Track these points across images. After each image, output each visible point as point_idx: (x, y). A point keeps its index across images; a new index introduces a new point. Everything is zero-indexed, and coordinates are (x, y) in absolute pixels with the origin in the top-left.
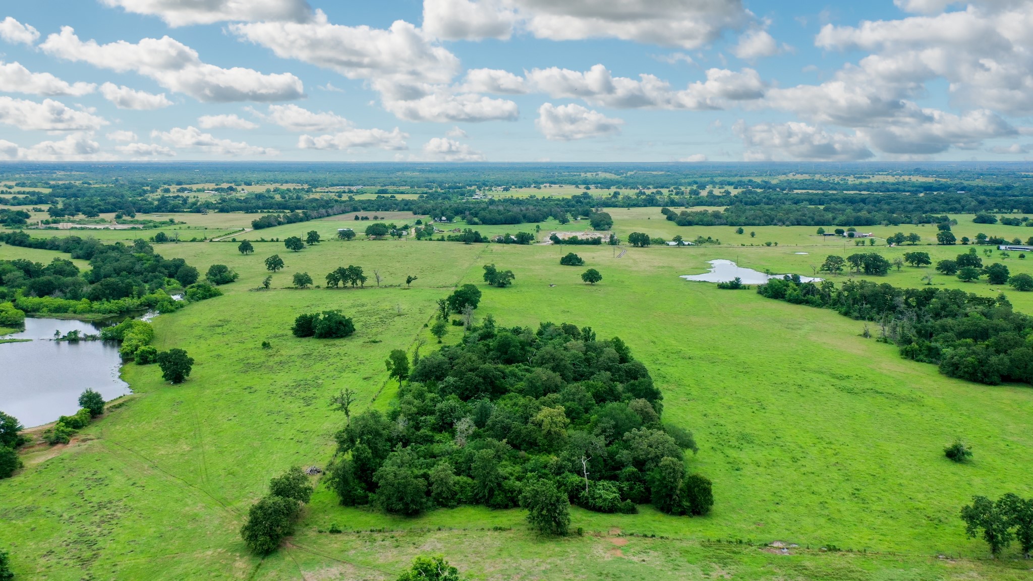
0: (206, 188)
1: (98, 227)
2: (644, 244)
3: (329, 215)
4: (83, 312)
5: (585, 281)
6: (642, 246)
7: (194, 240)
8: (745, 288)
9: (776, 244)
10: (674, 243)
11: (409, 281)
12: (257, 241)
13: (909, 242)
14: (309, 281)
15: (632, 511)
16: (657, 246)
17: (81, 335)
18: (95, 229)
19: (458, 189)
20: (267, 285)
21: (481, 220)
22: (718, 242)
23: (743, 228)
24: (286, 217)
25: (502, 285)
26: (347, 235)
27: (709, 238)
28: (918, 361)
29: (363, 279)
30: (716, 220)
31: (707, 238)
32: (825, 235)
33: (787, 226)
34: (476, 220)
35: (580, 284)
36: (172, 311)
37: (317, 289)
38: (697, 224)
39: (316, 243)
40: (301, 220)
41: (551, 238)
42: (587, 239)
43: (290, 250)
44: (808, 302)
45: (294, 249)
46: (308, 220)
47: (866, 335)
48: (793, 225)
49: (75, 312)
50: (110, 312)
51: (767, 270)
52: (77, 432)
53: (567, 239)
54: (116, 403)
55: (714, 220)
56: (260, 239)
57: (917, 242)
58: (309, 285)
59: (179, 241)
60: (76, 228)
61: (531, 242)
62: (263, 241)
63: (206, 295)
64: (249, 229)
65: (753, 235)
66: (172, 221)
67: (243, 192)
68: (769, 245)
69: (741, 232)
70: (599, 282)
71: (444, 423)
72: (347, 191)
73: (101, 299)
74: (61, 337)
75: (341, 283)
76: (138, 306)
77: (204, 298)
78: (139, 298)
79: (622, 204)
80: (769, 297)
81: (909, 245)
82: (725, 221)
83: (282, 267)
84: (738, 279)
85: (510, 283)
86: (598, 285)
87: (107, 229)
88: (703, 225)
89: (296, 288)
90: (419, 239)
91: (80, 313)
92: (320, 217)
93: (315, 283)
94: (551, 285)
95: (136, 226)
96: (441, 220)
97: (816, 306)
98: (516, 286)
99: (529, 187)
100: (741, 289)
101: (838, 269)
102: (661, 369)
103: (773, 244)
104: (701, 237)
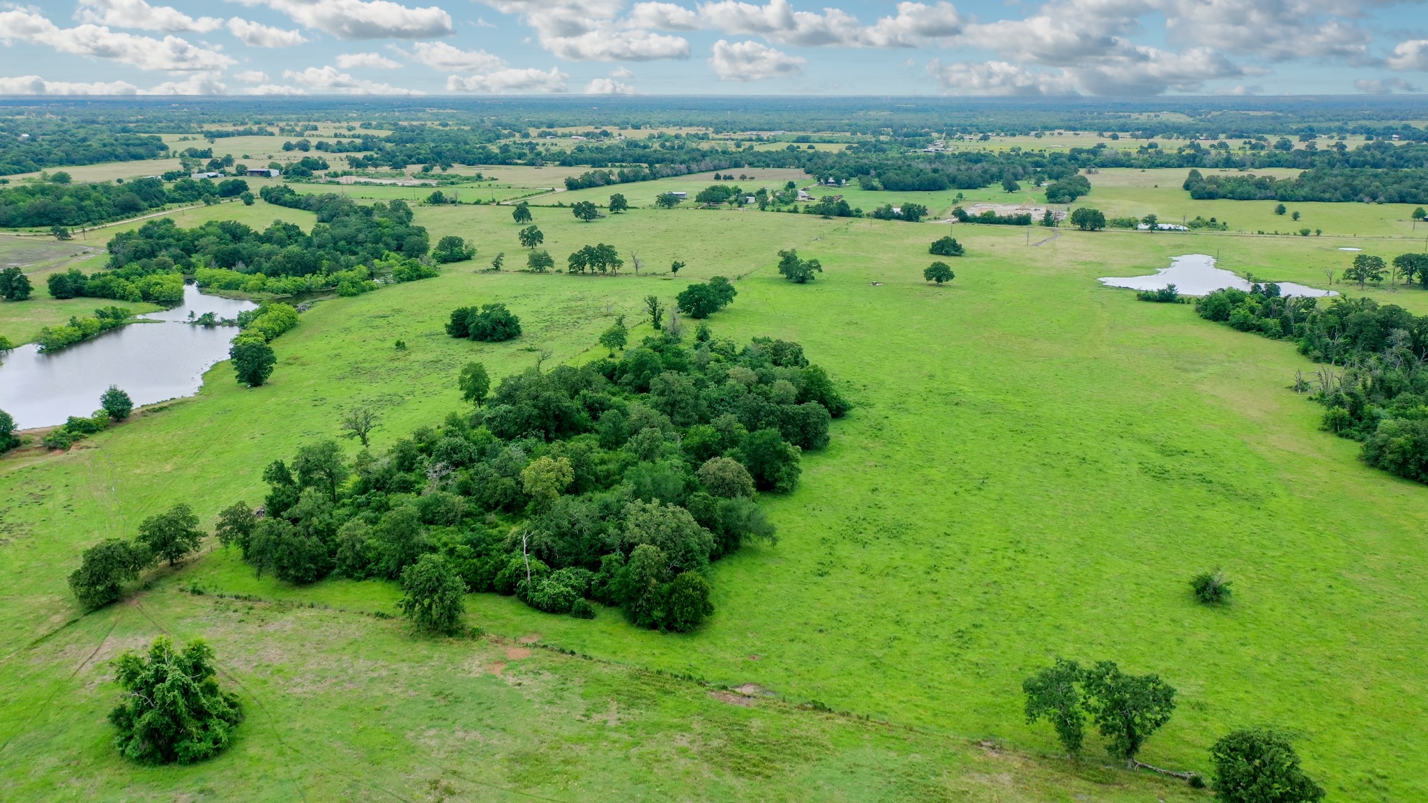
0: (574, 132)
1: (384, 182)
2: (1095, 227)
3: (690, 172)
4: (253, 290)
5: (929, 279)
6: (1092, 230)
7: (478, 203)
8: (1182, 301)
9: (1319, 232)
10: (1144, 226)
11: (675, 269)
12: (554, 206)
14: (550, 262)
15: (586, 614)
16: (1119, 229)
17: (217, 319)
18: (381, 184)
19: (914, 138)
20: (497, 267)
21: (883, 183)
22: (1224, 227)
23: (1285, 204)
24: (621, 175)
25: (802, 281)
26: (668, 201)
27: (1213, 220)
28: (1341, 436)
29: (617, 263)
30: (1258, 191)
31: (1208, 219)
32: (1424, 220)
34: (876, 182)
35: (922, 284)
36: (353, 295)
37: (558, 274)
38: (1224, 197)
39: (622, 210)
40: (644, 179)
41: (954, 214)
42: (1010, 217)
43: (579, 219)
44: (1260, 330)
45: (585, 218)
46: (654, 179)
47: (1300, 387)
49: (245, 290)
50: (285, 291)
51: (1250, 275)
52: (86, 438)
53: (978, 215)
54: (157, 407)
55: (1253, 190)
56: (557, 204)
58: (548, 268)
59: (460, 203)
60: (360, 183)
61: (922, 218)
62: (561, 205)
63: (412, 276)
64: (561, 189)
65: (1296, 216)
66: (479, 177)
67: (619, 137)
68: (1304, 233)
69: (1281, 211)
70: (950, 282)
72: (754, 137)
73: (279, 275)
74: (196, 319)
75: (587, 268)
76: (322, 286)
77: (410, 279)
78: (328, 275)
79: (1140, 163)
80: (1206, 318)
82: (1273, 194)
83: (541, 242)
84: (1171, 287)
85: (813, 278)
86: (950, 286)
87: (394, 185)
89: (532, 272)
90: (763, 209)
91: (249, 291)
92: (676, 175)
93: (557, 267)
94: (875, 284)
95: (426, 182)
96: (827, 182)
97: (1269, 336)
98: (821, 282)
99: (1027, 134)
100: (1177, 302)
101: (1375, 277)
102: (891, 418)
103: (1313, 233)
104: (1198, 218)
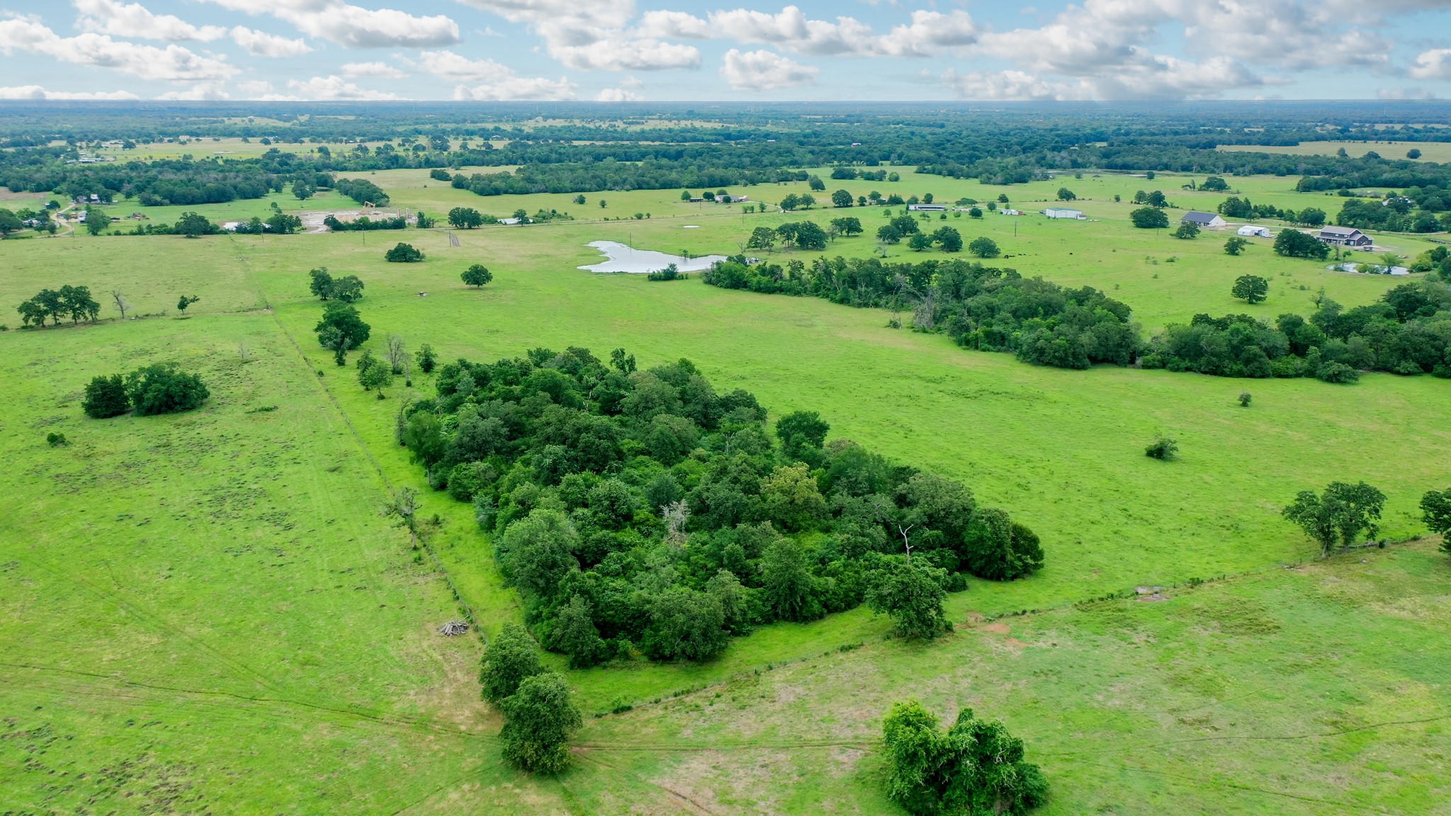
2: (473, 224)
5: (471, 284)
6: (470, 228)
8: (682, 277)
9: (648, 215)
10: (516, 220)
11: (182, 306)
13: (802, 206)
16: (490, 226)
21: (167, 197)
22: (570, 217)
23: (584, 194)
25: (348, 300)
27: (554, 212)
28: (984, 350)
29: (94, 308)
31: (549, 212)
32: (692, 201)
33: (628, 190)
35: (462, 289)
38: (506, 192)
41: (326, 222)
42: (385, 222)
47: (895, 325)
48: (634, 189)
51: (685, 251)
53: (351, 222)
57: (812, 206)
61: (296, 229)
65: (603, 204)
68: (640, 217)
69: (581, 201)
70: (492, 283)
71: (617, 516)
75: (48, 318)
80: (727, 287)
81: (803, 209)
84: (672, 267)
85: (361, 297)
86: (486, 289)
88: (515, 193)
94: (421, 294)
96: (92, 200)
97: (795, 294)
98: (368, 299)
100: (677, 279)
101: (768, 244)
103: (645, 217)
104: (541, 211)
